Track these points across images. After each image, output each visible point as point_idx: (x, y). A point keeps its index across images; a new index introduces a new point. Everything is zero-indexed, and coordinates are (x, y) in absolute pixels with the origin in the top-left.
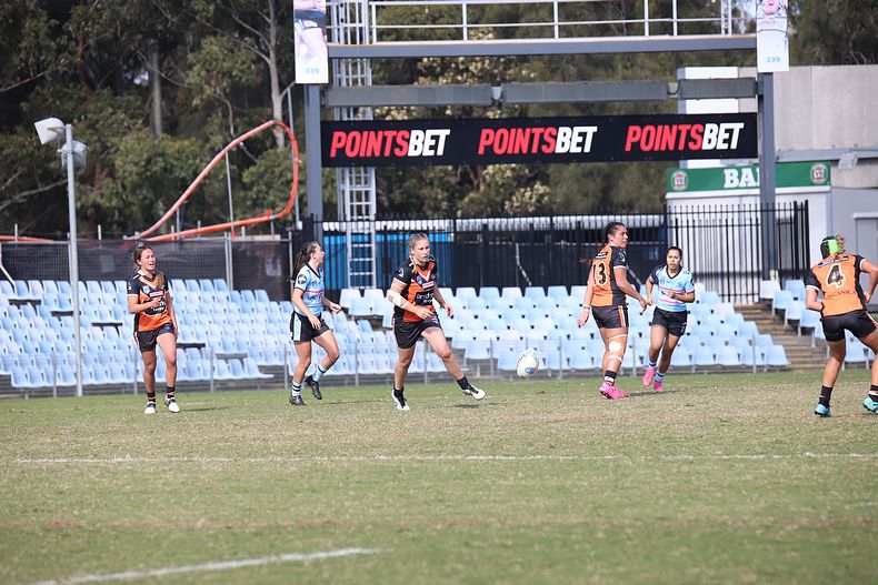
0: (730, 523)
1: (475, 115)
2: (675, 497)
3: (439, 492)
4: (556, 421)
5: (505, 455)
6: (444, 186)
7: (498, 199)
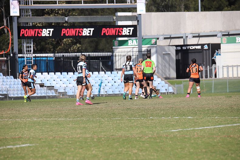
0: (130, 136)
1: (60, 25)
2: (115, 129)
3: (51, 129)
4: (83, 109)
5: (69, 118)
6: (52, 44)
7: (67, 48)
